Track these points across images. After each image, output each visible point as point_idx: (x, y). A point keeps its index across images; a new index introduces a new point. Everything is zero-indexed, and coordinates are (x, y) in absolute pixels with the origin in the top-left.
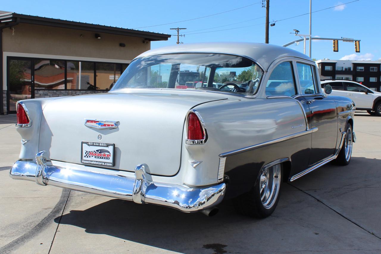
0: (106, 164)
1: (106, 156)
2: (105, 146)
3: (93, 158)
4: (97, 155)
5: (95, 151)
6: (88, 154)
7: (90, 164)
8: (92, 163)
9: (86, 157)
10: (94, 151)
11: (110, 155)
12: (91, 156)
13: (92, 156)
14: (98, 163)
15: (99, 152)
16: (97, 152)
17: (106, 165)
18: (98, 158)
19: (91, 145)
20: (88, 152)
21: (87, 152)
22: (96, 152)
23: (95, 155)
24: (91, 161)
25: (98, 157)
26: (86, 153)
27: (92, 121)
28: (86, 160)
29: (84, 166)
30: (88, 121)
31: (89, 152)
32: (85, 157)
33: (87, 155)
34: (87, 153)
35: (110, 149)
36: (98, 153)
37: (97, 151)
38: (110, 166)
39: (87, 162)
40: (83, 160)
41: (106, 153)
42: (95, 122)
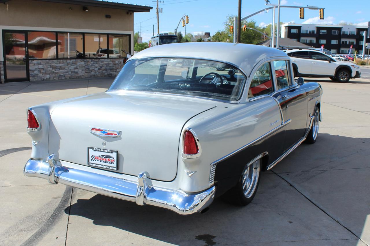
1: (111, 161)
2: (109, 153)
3: (98, 162)
4: (102, 160)
5: (101, 156)
6: (94, 158)
7: (96, 166)
8: (98, 166)
9: (92, 160)
10: (100, 156)
11: (114, 161)
12: (97, 160)
13: (98, 160)
14: (103, 166)
15: (104, 157)
16: (102, 157)
17: (110, 168)
19: (97, 151)
20: (94, 156)
21: (93, 156)
22: (101, 157)
23: (101, 159)
24: (97, 164)
25: (103, 161)
26: (92, 157)
27: (96, 130)
28: (92, 163)
29: (90, 168)
30: (93, 129)
31: (95, 156)
32: (91, 160)
33: (93, 159)
34: (93, 157)
35: (114, 155)
36: (103, 157)
37: (102, 156)
38: (114, 170)
39: (93, 165)
40: (90, 163)
41: (110, 158)
42: (99, 130)
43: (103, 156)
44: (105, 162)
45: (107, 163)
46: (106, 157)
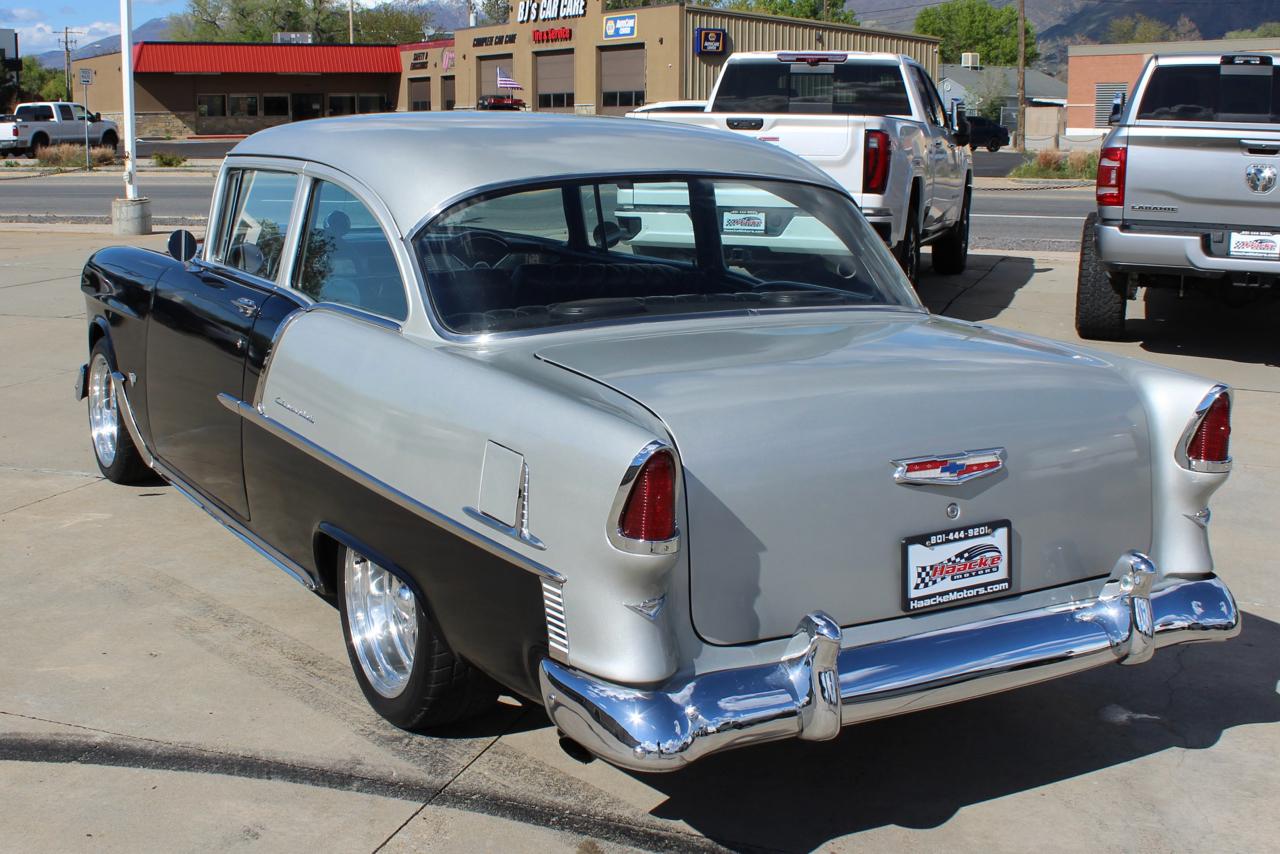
0: (989, 587)
2: (984, 534)
3: (946, 584)
4: (959, 570)
5: (953, 559)
6: (928, 574)
7: (940, 603)
8: (945, 599)
9: (922, 585)
10: (949, 560)
11: (999, 559)
12: (939, 580)
13: (943, 579)
14: (964, 594)
15: (967, 559)
16: (958, 560)
17: (989, 591)
18: (963, 577)
19: (941, 543)
20: (928, 569)
21: (924, 569)
22: (954, 562)
23: (953, 571)
24: (942, 594)
25: (963, 574)
26: (919, 575)
28: (922, 598)
30: (910, 468)
31: (932, 567)
32: (917, 587)
33: (923, 580)
34: (924, 575)
37: (957, 556)
38: (1003, 590)
39: (928, 602)
40: (914, 600)
41: (988, 555)
42: (934, 464)
43: (960, 555)
44: (971, 575)
45: (977, 574)
46: (971, 553)
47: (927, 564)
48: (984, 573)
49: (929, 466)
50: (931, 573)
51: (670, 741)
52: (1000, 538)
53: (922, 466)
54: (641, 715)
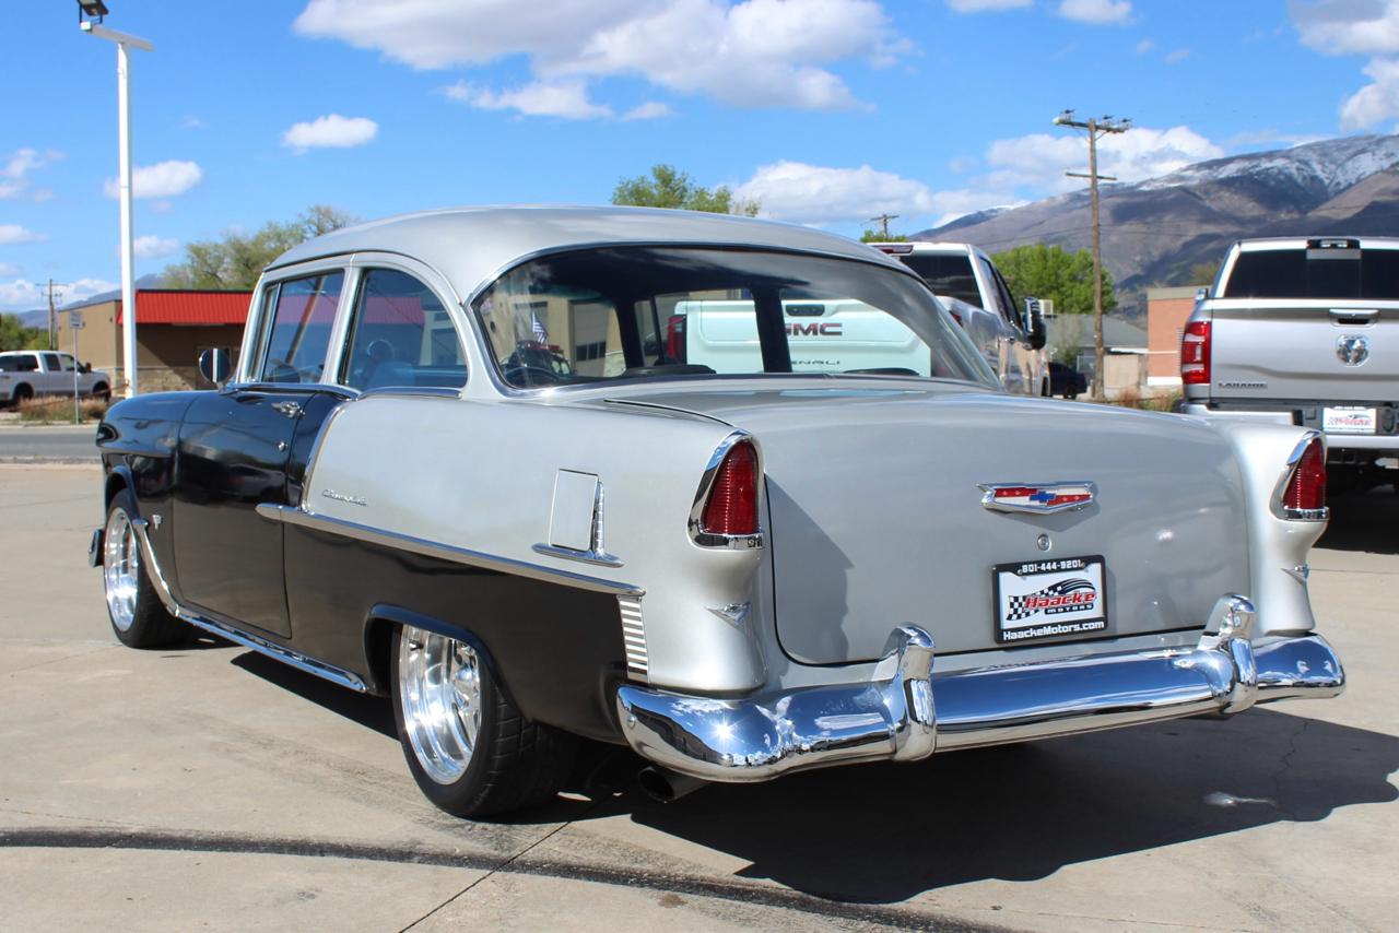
0: (1084, 625)
1: (1083, 598)
2: (1078, 569)
3: (1039, 618)
4: (1052, 603)
5: (1046, 591)
6: (1020, 605)
7: (1034, 637)
8: (1039, 633)
9: (1015, 616)
10: (1042, 592)
11: (1093, 596)
12: (1032, 612)
13: (1036, 611)
14: (1059, 630)
15: (1060, 593)
16: (1051, 593)
17: (1085, 628)
18: (1057, 612)
19: (1034, 573)
20: (1020, 600)
21: (1016, 599)
22: (1047, 594)
23: (1047, 604)
24: (1036, 627)
25: (1057, 609)
26: (1012, 605)
28: (1017, 630)
30: (999, 493)
31: (1024, 598)
32: (1010, 618)
33: (1016, 612)
34: (1016, 605)
36: (1056, 594)
37: (1050, 589)
38: (1099, 629)
39: (1022, 635)
40: (1007, 630)
41: (1082, 590)
42: (1024, 492)
43: (1053, 588)
44: (1065, 611)
45: (1071, 610)
46: (1064, 587)
47: (1020, 594)
48: (1079, 610)
49: (1018, 493)
50: (1024, 604)
51: (759, 753)
52: (1093, 573)
53: (1011, 492)
54: (731, 728)
